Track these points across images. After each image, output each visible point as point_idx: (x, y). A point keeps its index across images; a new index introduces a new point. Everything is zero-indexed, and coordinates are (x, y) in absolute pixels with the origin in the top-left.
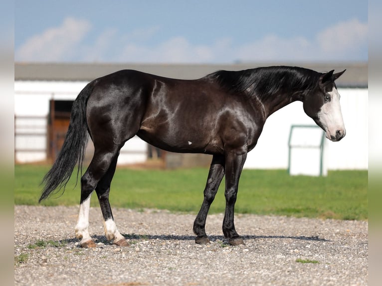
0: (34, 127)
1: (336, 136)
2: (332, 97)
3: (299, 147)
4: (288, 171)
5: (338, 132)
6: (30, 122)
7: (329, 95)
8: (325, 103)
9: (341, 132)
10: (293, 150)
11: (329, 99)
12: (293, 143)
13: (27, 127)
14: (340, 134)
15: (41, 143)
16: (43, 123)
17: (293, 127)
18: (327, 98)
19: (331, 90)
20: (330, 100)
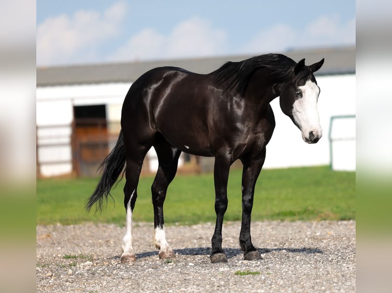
0: (59, 137)
1: (310, 137)
2: (305, 92)
3: (340, 139)
4: (330, 167)
5: (311, 133)
6: (53, 132)
7: (300, 90)
8: (297, 99)
9: (314, 133)
10: (334, 144)
11: (301, 94)
12: (333, 136)
13: (50, 137)
14: (313, 135)
15: (66, 153)
16: (67, 132)
17: (332, 118)
18: (298, 94)
19: (304, 84)
20: (302, 96)
